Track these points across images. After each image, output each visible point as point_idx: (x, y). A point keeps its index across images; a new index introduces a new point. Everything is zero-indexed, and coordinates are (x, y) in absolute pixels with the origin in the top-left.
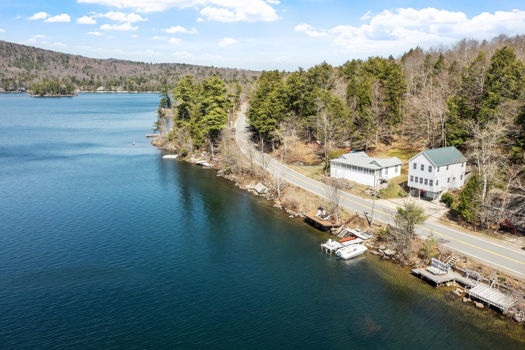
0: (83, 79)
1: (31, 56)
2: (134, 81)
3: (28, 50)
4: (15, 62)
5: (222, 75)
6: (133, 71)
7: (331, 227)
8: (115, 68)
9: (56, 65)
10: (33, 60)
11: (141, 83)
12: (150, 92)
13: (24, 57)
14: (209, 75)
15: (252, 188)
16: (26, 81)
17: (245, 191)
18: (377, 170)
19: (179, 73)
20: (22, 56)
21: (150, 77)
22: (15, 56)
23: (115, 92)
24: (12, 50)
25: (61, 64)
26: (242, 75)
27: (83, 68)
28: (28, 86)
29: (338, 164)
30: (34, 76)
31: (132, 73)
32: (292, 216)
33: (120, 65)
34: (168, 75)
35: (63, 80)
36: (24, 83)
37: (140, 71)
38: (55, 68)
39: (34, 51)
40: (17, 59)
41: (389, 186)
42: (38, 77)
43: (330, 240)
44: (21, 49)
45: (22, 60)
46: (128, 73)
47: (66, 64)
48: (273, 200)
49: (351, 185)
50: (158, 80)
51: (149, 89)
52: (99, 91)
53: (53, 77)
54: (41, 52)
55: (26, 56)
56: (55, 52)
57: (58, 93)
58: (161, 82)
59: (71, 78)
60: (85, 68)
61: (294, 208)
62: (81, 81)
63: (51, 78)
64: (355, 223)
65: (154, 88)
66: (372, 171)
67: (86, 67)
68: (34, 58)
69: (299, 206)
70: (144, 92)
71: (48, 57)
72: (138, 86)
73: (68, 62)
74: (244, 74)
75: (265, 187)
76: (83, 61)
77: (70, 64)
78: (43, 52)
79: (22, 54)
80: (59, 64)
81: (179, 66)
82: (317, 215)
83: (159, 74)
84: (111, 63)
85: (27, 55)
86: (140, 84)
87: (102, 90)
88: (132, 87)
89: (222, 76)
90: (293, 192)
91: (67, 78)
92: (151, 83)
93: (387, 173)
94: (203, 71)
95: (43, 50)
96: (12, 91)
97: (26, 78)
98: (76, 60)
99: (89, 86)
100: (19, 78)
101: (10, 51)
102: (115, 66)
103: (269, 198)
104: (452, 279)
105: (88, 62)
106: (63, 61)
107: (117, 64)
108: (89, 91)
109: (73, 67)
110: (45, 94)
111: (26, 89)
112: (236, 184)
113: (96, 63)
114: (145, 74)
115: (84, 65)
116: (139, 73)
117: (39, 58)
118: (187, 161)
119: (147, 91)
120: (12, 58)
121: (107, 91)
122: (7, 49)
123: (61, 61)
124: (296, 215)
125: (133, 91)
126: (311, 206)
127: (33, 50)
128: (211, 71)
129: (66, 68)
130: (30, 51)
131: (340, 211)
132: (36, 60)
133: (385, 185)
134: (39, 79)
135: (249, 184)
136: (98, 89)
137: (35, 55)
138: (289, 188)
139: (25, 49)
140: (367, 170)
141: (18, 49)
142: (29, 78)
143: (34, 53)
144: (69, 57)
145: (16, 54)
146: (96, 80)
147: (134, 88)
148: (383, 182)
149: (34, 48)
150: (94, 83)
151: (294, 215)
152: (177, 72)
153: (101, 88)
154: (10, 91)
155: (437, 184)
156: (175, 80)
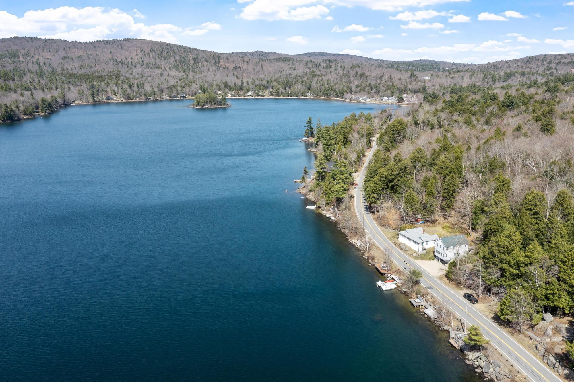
0: (233, 84)
1: (188, 57)
2: (280, 86)
3: (185, 52)
4: (174, 64)
5: (367, 76)
6: (279, 71)
7: (385, 274)
8: (263, 68)
9: (209, 66)
10: (189, 61)
11: (287, 88)
12: (295, 97)
13: (182, 59)
14: (354, 77)
15: (355, 242)
16: (186, 87)
17: (351, 243)
18: (420, 243)
19: (324, 74)
20: (180, 57)
21: (296, 79)
22: (174, 57)
23: (263, 97)
24: (171, 52)
25: (213, 65)
26: (389, 76)
27: (232, 68)
28: (187, 92)
29: (403, 235)
30: (192, 82)
31: (278, 73)
32: (370, 265)
33: (267, 64)
34: (313, 76)
35: (217, 85)
36: (184, 90)
37: (286, 70)
38: (209, 70)
39: (190, 52)
40: (176, 61)
41: (427, 252)
42: (195, 82)
43: (380, 281)
44: (179, 50)
45: (180, 61)
46: (274, 73)
47: (217, 65)
48: (365, 252)
49: (407, 249)
50: (303, 85)
51: (294, 94)
52: (248, 96)
53: (208, 82)
54: (196, 52)
55: (183, 58)
56: (208, 52)
57: (215, 104)
58: (306, 87)
59: (223, 83)
60: (234, 68)
61: (373, 259)
62: (232, 85)
63: (206, 83)
64: (397, 273)
65: (298, 93)
66: (418, 243)
67: (236, 68)
68: (190, 60)
69: (375, 259)
70: (289, 97)
71: (202, 58)
72: (284, 91)
73: (219, 62)
74: (390, 76)
75: (362, 243)
76: (233, 61)
77: (222, 65)
78: (197, 53)
79: (180, 56)
80: (212, 65)
81: (324, 62)
82: (381, 266)
83: (304, 75)
84: (259, 63)
85: (184, 56)
86: (285, 89)
87: (250, 96)
88: (278, 92)
89: (368, 78)
90: (375, 249)
91: (220, 84)
92: (296, 88)
93: (427, 244)
94: (349, 72)
95: (198, 50)
96: (175, 97)
97: (186, 84)
98: (227, 60)
99: (239, 92)
100: (180, 84)
101: (170, 53)
102: (262, 66)
103: (363, 250)
104: (422, 305)
105: (237, 62)
106: (215, 62)
107: (264, 63)
108: (239, 96)
109: (224, 68)
110: (204, 105)
111: (186, 95)
112: (347, 238)
113: (245, 63)
114: (290, 74)
115: (234, 65)
116: (285, 73)
117: (194, 59)
118: (321, 213)
119: (292, 97)
120: (172, 60)
121: (255, 96)
122: (167, 50)
123: (213, 62)
124: (373, 264)
125: (279, 96)
126: (381, 260)
127: (189, 50)
128: (357, 72)
129: (218, 70)
130: (186, 52)
131: (393, 265)
132: (192, 62)
133: (425, 252)
134: (197, 84)
135: (354, 239)
136: (247, 94)
137: (191, 56)
138: (374, 247)
139: (182, 50)
140: (415, 242)
141: (176, 51)
142: (188, 83)
143: (190, 54)
144: (220, 57)
145: (175, 55)
146: (245, 84)
147: (280, 93)
148: (424, 249)
149: (189, 48)
150: (244, 88)
151: (371, 264)
152: (322, 72)
153: (250, 93)
154: (174, 98)
155: (446, 256)
156: (319, 85)
